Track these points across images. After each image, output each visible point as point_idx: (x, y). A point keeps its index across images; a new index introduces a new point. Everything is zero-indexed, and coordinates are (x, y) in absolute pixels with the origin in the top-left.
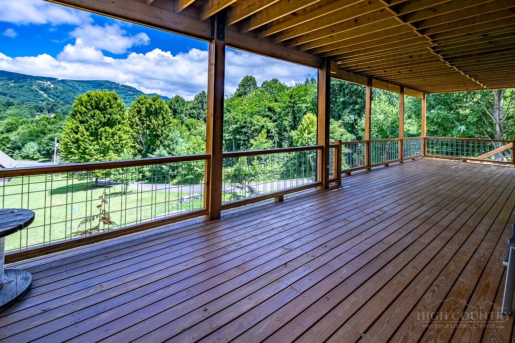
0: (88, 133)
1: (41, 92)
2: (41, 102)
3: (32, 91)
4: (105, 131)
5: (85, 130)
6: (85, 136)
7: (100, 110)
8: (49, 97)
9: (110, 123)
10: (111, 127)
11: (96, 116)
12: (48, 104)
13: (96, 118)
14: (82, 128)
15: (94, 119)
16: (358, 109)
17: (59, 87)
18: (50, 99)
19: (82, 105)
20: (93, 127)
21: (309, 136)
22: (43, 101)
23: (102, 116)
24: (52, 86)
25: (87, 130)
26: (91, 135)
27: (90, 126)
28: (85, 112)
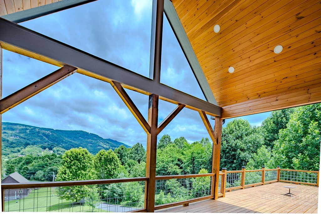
0: (72, 175)
1: (44, 137)
2: (44, 143)
3: (39, 136)
4: (81, 173)
5: (69, 172)
6: (70, 176)
7: (78, 160)
8: (49, 140)
9: (84, 168)
10: (85, 170)
11: (76, 164)
12: (48, 145)
13: (76, 165)
14: (68, 171)
15: (75, 166)
16: (234, 167)
17: (54, 134)
18: (50, 141)
19: (68, 157)
20: (74, 171)
21: (203, 184)
22: (46, 142)
23: (79, 164)
24: (51, 134)
25: (71, 172)
26: (74, 175)
27: (73, 170)
28: (70, 162)
